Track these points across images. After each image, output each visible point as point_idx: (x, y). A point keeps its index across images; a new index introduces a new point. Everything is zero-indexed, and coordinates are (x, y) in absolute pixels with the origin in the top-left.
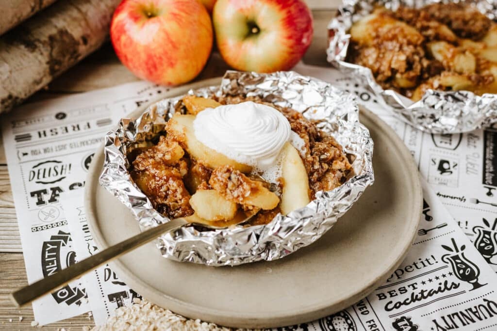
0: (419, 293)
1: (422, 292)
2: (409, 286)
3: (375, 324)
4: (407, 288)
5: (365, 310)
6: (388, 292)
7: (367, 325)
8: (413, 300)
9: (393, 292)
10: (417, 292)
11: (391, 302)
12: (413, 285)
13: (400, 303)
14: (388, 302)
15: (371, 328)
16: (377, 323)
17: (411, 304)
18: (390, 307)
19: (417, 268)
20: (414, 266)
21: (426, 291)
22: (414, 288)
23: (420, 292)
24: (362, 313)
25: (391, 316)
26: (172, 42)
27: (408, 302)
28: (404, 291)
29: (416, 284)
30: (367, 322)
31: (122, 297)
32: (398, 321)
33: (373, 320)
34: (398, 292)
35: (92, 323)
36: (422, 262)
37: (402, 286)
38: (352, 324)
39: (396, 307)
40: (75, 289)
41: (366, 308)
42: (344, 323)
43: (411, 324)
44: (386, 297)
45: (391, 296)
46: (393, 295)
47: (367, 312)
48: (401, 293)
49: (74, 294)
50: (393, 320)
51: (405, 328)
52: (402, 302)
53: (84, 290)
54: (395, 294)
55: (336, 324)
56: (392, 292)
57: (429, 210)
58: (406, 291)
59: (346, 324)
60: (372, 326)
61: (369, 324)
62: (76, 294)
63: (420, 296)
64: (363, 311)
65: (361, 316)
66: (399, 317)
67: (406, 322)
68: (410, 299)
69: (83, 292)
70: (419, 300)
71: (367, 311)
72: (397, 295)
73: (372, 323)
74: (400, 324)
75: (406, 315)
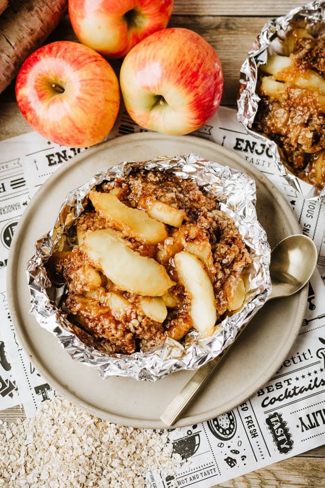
0: (292, 390)
1: (295, 388)
2: (285, 381)
3: (251, 420)
4: (283, 384)
5: (245, 406)
6: (266, 388)
7: (245, 421)
8: (286, 397)
9: (271, 387)
10: (290, 388)
11: (267, 398)
12: (288, 380)
13: (274, 398)
14: (265, 397)
15: (248, 424)
16: (254, 419)
17: (283, 400)
18: (266, 403)
19: (294, 363)
20: (291, 361)
21: (299, 387)
22: (289, 384)
23: (293, 388)
24: (242, 409)
25: (265, 413)
26: (78, 128)
27: (281, 398)
28: (280, 387)
29: (291, 379)
30: (245, 418)
31: (46, 389)
32: (271, 417)
33: (250, 417)
34: (275, 387)
35: (23, 415)
36: (299, 357)
37: (279, 382)
38: (233, 420)
39: (271, 403)
40: (7, 381)
41: (246, 405)
42: (227, 418)
43: (281, 419)
44: (264, 393)
45: (269, 392)
46: (270, 390)
47: (246, 409)
48: (277, 389)
49: (7, 386)
50: (267, 416)
51: (276, 424)
52: (277, 398)
53: (14, 382)
54: (272, 390)
55: (220, 420)
56: (269, 388)
57: (313, 298)
58: (282, 386)
59: (228, 420)
60: (249, 422)
61: (247, 420)
62: (8, 385)
63: (292, 392)
64: (243, 407)
65: (241, 412)
66: (272, 413)
67: (277, 418)
68: (284, 395)
69: (13, 384)
70: (291, 396)
71: (247, 407)
72: (273, 390)
73: (250, 419)
74: (272, 420)
75: (279, 411)
